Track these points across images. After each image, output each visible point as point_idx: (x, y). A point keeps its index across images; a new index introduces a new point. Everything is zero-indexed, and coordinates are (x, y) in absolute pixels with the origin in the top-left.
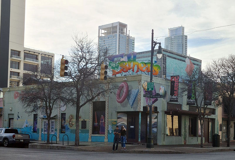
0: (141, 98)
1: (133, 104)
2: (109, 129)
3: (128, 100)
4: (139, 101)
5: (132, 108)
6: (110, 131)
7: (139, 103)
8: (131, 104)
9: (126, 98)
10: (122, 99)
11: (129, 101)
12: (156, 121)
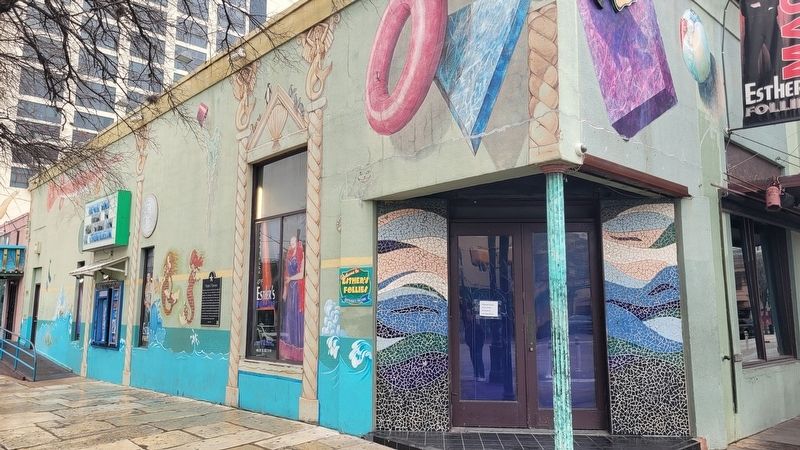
0: (554, 41)
1: (484, 115)
2: (325, 331)
3: (446, 96)
4: (541, 75)
5: (475, 146)
6: (329, 342)
7: (545, 90)
8: (470, 120)
9: (434, 85)
10: (400, 99)
11: (454, 97)
12: (674, 262)
